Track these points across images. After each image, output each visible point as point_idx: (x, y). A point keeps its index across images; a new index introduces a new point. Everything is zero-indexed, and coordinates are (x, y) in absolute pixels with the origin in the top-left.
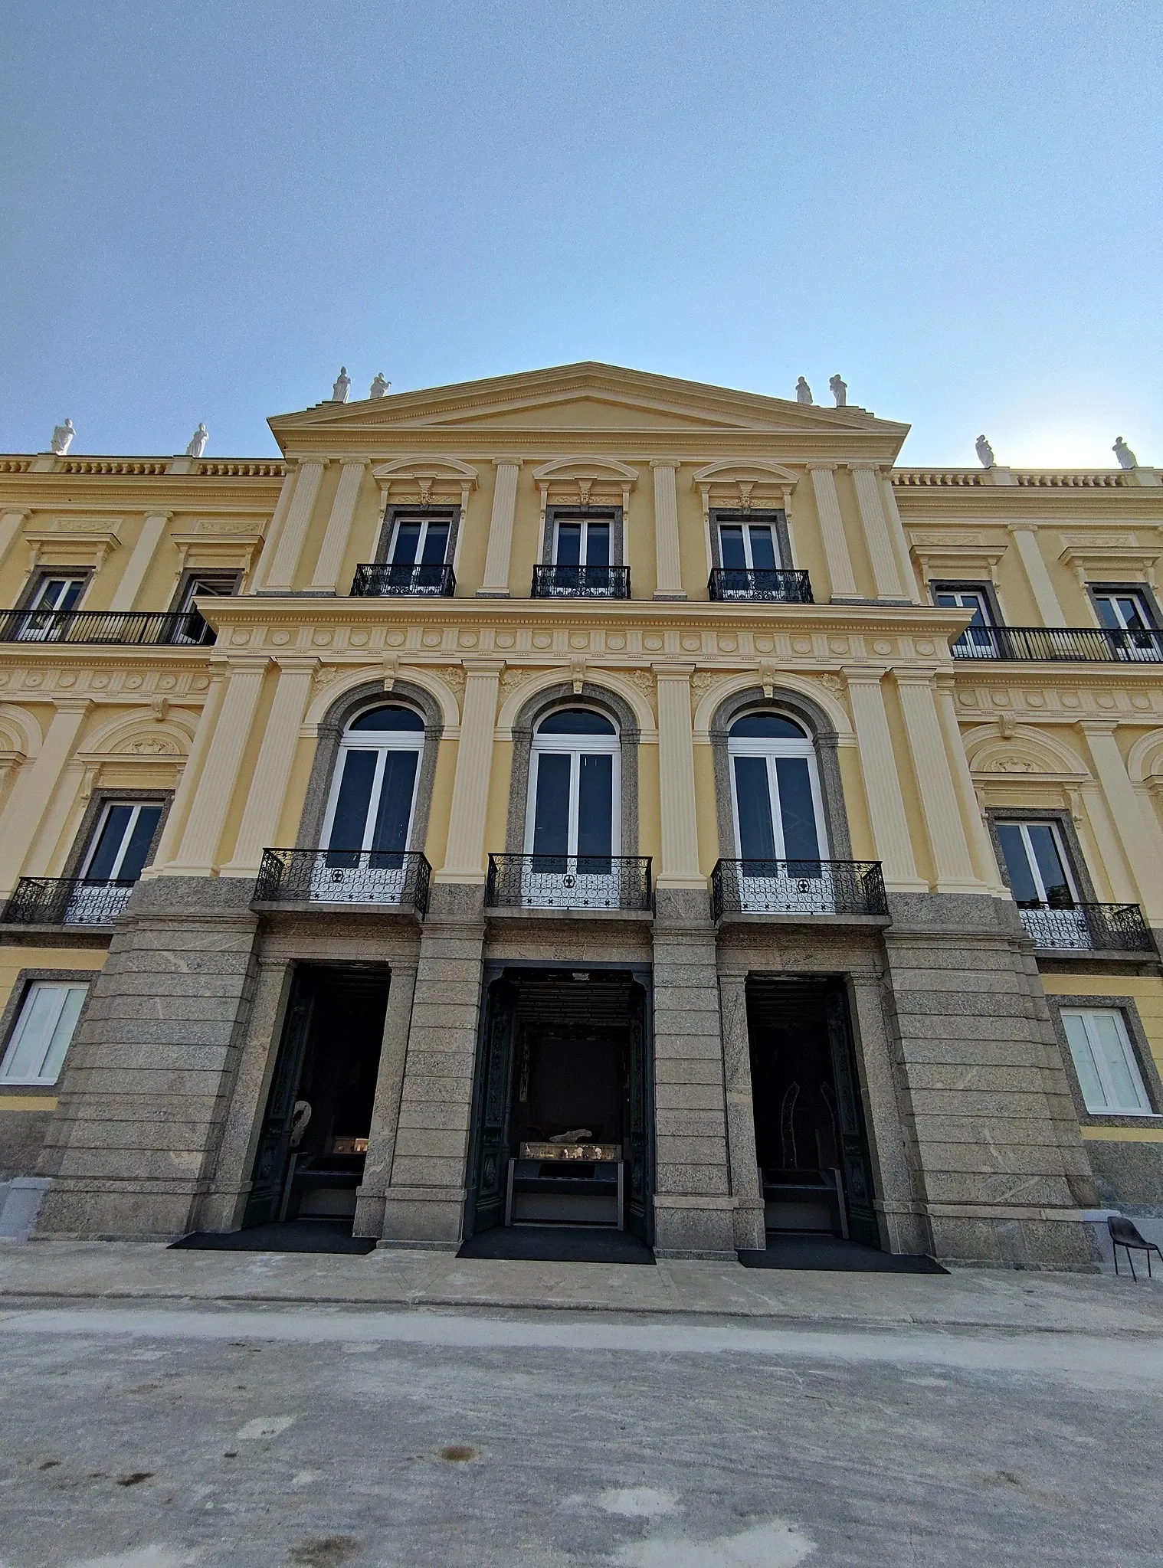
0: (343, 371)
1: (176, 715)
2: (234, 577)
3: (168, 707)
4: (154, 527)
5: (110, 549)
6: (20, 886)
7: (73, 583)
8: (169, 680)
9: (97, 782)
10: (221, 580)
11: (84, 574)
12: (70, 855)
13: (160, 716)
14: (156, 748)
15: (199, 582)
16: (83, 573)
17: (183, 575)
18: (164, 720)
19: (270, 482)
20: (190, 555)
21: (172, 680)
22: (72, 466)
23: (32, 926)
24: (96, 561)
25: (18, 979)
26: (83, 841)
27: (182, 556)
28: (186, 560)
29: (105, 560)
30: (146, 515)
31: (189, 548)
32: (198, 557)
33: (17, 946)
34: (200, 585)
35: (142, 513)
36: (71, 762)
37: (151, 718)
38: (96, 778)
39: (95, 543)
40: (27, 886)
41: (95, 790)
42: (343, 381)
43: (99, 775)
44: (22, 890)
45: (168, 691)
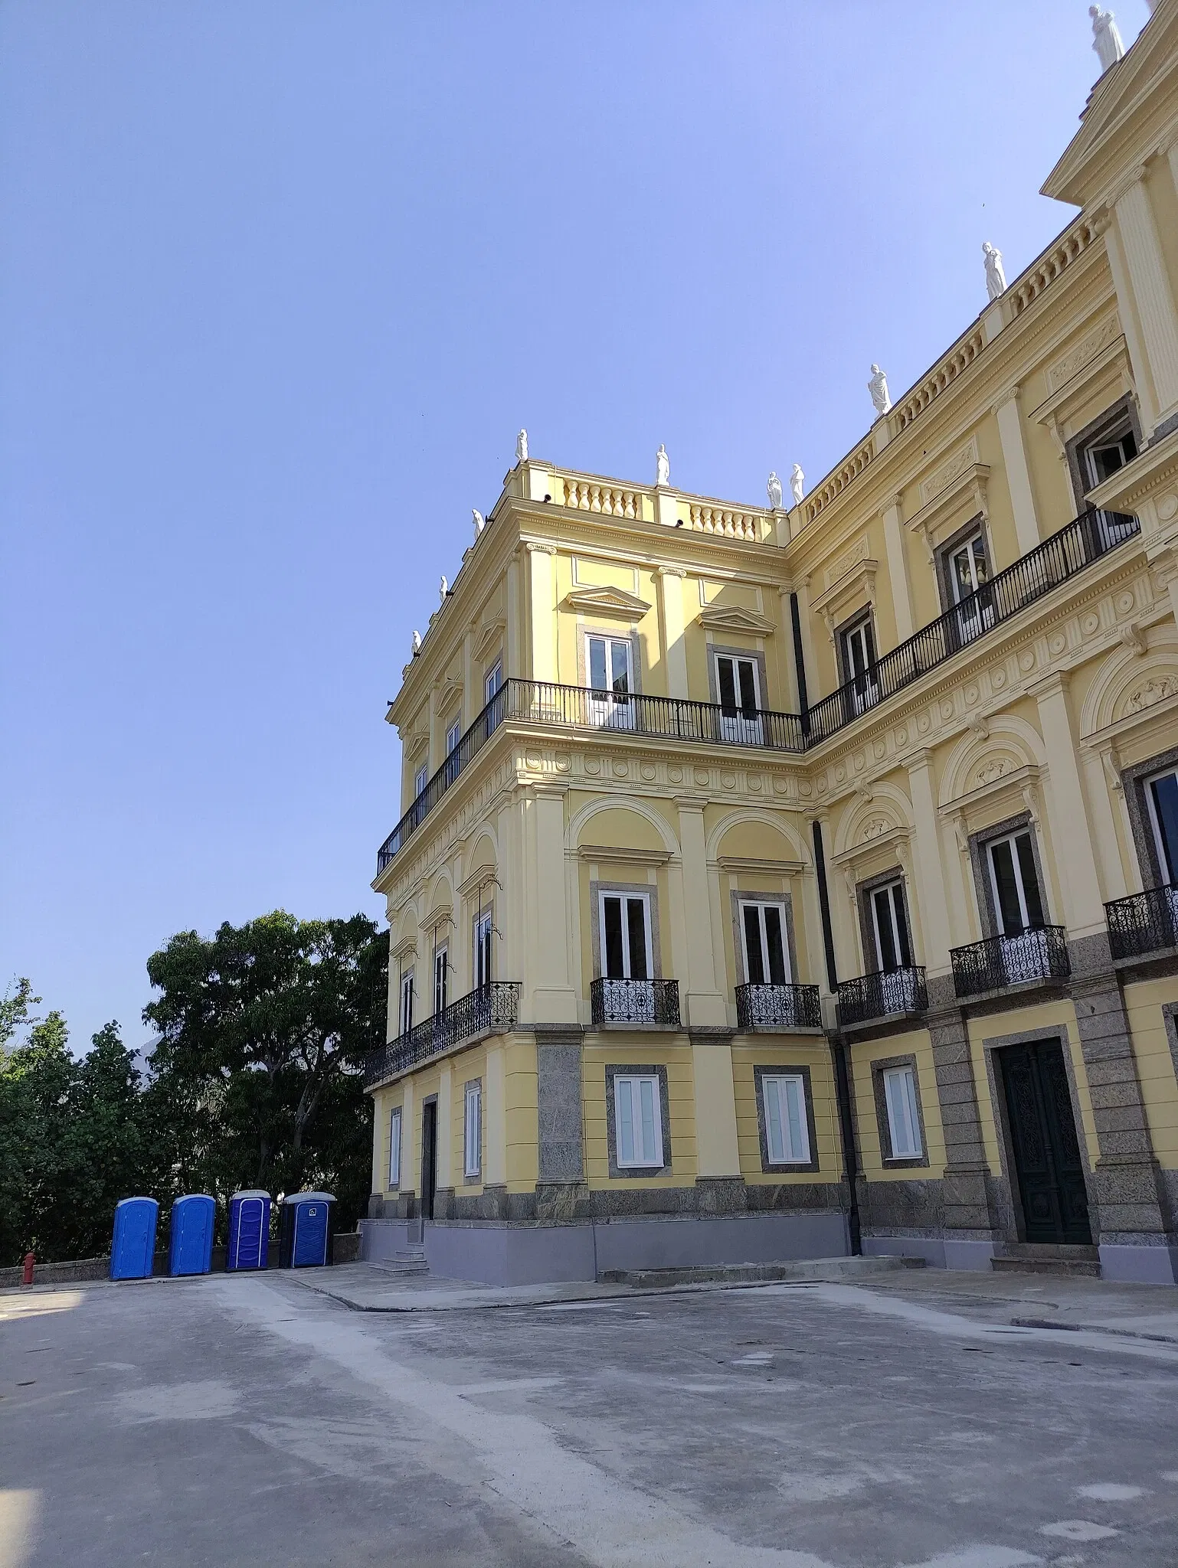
0: (1093, 12)
1: (1156, 638)
2: (1125, 410)
3: (1141, 634)
4: (1008, 417)
5: (983, 480)
6: (1109, 914)
7: (973, 543)
8: (1123, 599)
9: (1119, 763)
10: (1112, 427)
11: (977, 528)
12: (1140, 860)
13: (1139, 649)
14: (1158, 691)
15: (1092, 447)
16: (975, 527)
17: (1068, 455)
18: (1147, 650)
19: (1086, 260)
20: (1062, 424)
21: (1127, 597)
22: (906, 414)
23: (1144, 955)
24: (979, 506)
25: (1165, 1018)
26: (1144, 839)
27: (1054, 432)
28: (1061, 432)
29: (986, 497)
30: (993, 412)
31: (1056, 417)
32: (1072, 419)
33: (1143, 980)
34: (1095, 449)
35: (988, 413)
36: (1082, 752)
37: (1131, 656)
38: (1116, 760)
39: (966, 487)
40: (1116, 910)
41: (1123, 774)
42: (1101, 28)
43: (1116, 753)
44: (1113, 918)
45: (1131, 614)
